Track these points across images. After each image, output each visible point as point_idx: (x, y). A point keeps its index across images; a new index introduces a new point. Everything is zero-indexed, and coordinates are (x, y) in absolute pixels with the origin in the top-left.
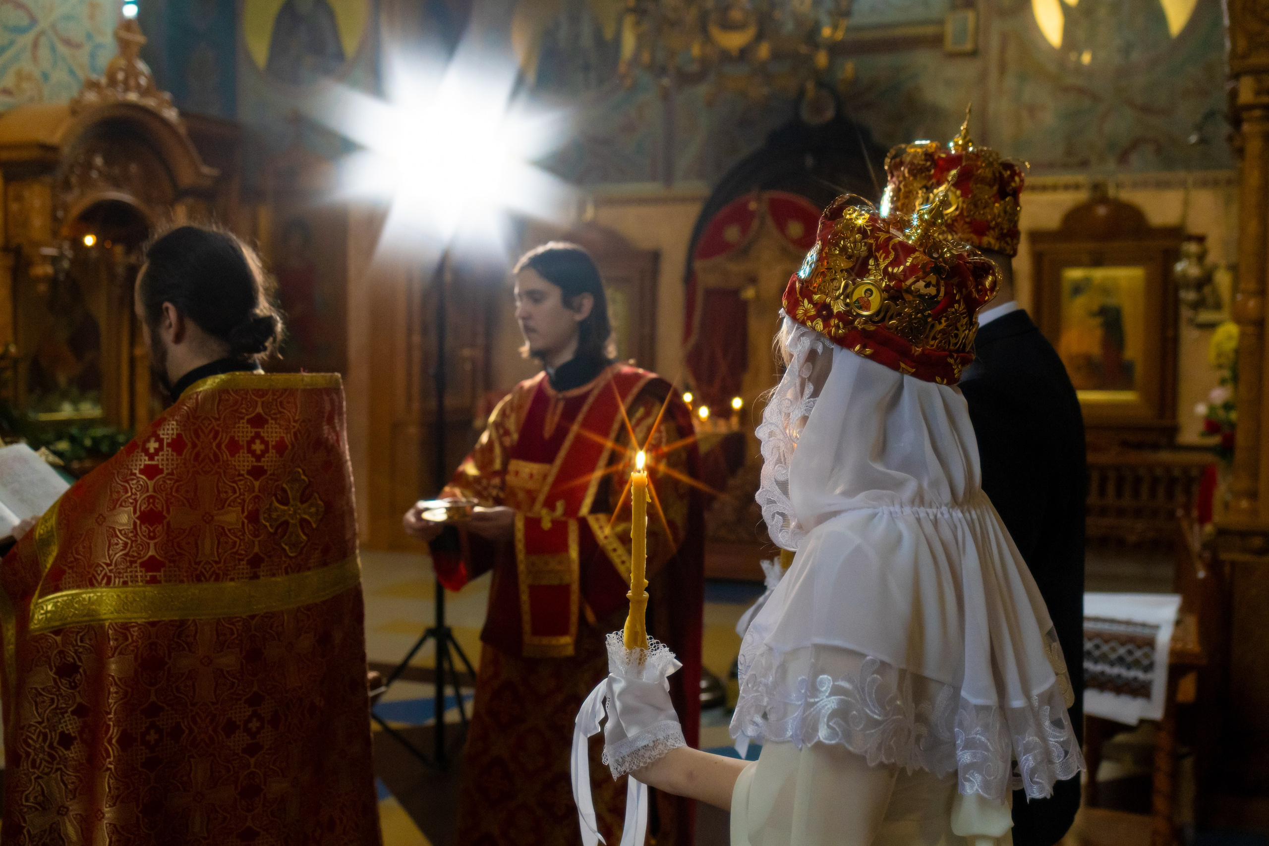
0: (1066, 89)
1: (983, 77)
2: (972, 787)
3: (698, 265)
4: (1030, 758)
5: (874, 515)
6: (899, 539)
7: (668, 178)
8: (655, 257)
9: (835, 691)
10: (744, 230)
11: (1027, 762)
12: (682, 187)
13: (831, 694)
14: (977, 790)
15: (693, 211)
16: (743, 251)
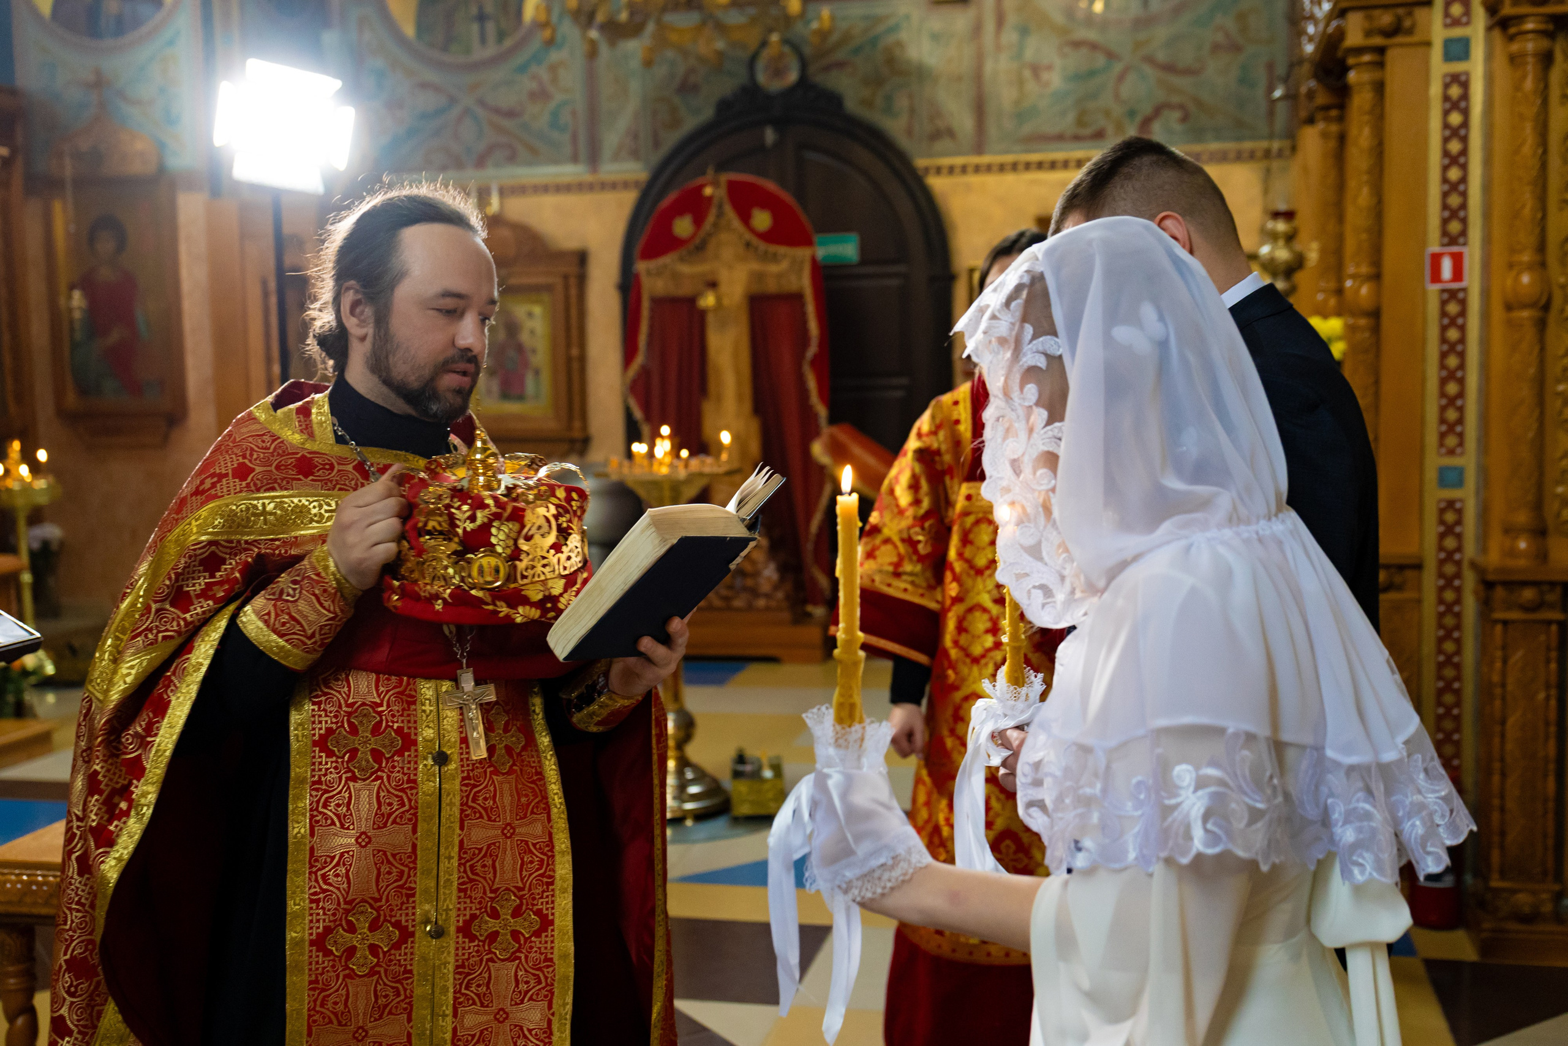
0: (1077, 44)
1: (977, 29)
2: (1362, 873)
3: (641, 266)
4: (1418, 823)
5: (1188, 549)
6: (1230, 572)
7: (593, 159)
8: (582, 258)
9: (1201, 783)
10: (698, 222)
11: (1415, 828)
12: (611, 170)
13: (1195, 791)
14: (1370, 874)
15: (628, 199)
16: (698, 248)
